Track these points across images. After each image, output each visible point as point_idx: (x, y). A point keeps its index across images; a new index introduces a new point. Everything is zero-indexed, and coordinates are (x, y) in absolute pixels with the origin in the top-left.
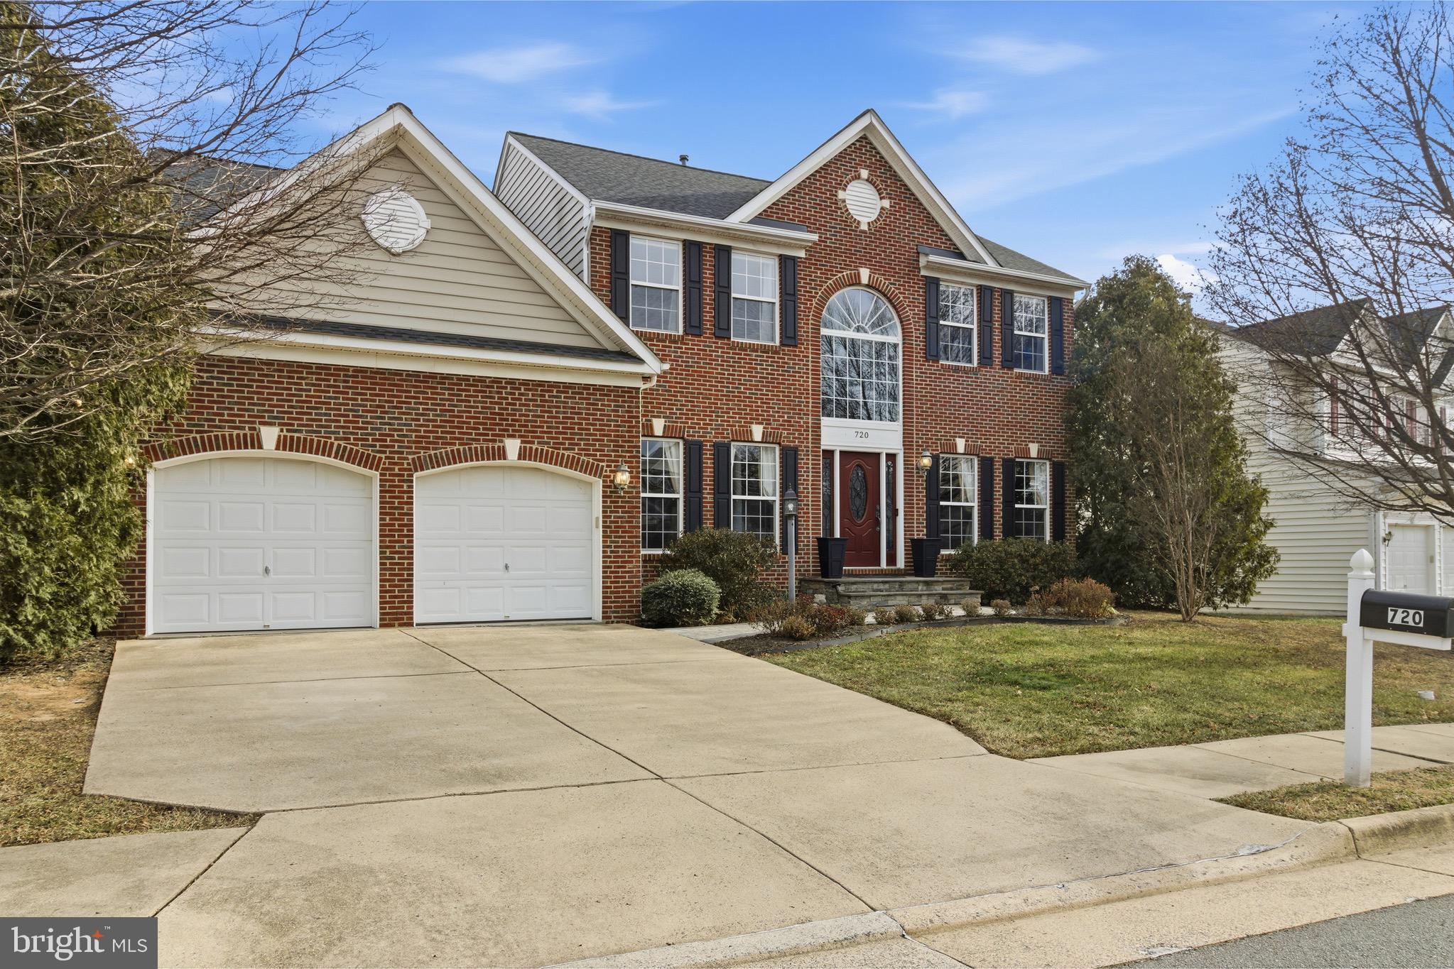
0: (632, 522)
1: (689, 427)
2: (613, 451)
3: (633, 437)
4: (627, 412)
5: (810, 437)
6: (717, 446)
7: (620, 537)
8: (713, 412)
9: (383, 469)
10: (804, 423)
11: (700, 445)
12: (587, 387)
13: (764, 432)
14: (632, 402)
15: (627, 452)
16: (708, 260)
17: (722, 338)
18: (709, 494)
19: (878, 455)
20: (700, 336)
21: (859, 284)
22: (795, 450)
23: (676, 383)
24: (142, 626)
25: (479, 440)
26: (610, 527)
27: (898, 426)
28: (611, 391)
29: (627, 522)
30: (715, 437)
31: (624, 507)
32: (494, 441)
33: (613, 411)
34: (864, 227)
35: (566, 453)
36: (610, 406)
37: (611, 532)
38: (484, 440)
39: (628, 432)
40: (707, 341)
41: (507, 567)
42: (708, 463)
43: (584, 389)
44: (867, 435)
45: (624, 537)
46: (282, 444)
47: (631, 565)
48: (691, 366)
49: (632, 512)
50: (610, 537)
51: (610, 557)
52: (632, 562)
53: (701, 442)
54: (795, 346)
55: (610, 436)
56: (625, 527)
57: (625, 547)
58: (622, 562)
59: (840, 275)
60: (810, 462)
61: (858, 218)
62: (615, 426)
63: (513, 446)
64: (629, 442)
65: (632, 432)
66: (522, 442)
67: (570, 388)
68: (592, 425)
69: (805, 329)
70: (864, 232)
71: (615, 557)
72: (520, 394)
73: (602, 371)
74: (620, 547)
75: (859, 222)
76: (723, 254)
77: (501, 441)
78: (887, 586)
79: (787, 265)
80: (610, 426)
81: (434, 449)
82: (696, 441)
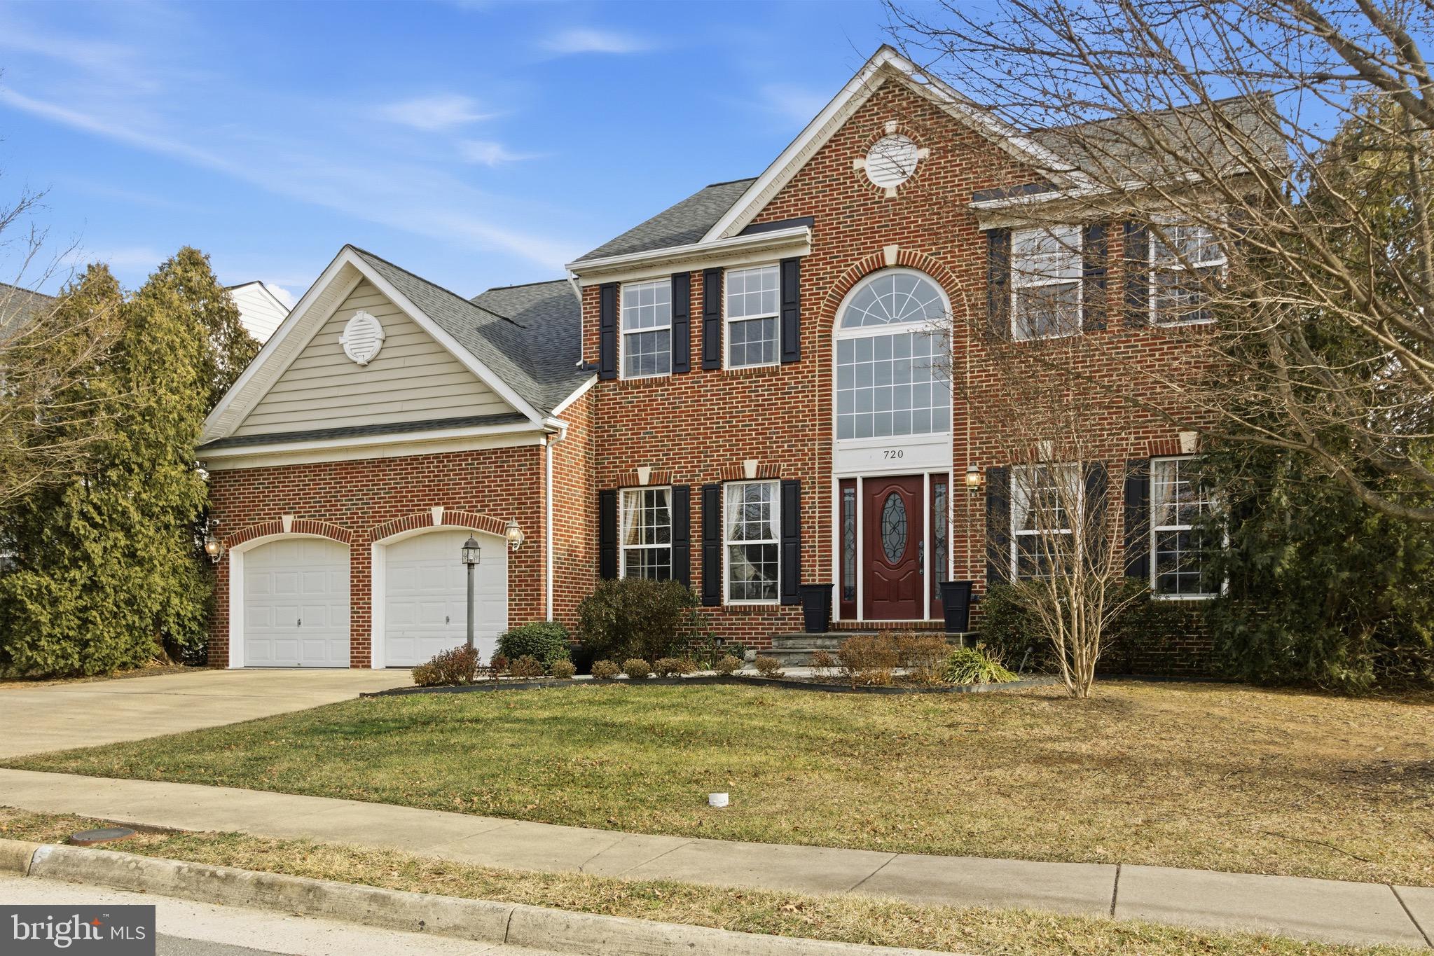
0: (533, 576)
1: (676, 472)
2: (517, 509)
3: (534, 493)
4: (529, 469)
5: (817, 466)
6: (705, 488)
7: (523, 590)
8: (701, 452)
9: (353, 541)
10: (809, 450)
11: (686, 490)
12: (495, 451)
13: (758, 467)
14: (533, 460)
15: (529, 508)
16: (697, 288)
17: (712, 370)
18: (697, 541)
19: (922, 476)
20: (687, 373)
21: (885, 267)
22: (797, 483)
23: (663, 427)
24: (226, 662)
25: (414, 510)
26: (515, 581)
27: (948, 436)
28: (515, 452)
29: (529, 576)
30: (703, 480)
31: (527, 561)
32: (425, 510)
33: (517, 470)
34: (891, 193)
35: (478, 515)
36: (514, 466)
37: (516, 586)
38: (418, 510)
39: (530, 489)
40: (697, 377)
41: (448, 620)
42: (696, 508)
43: (493, 453)
44: (901, 455)
45: (527, 590)
46: (296, 527)
47: (532, 617)
48: (678, 407)
49: (533, 566)
50: (515, 591)
51: (514, 610)
52: (533, 614)
53: (689, 486)
54: (799, 362)
55: (514, 494)
56: (527, 581)
57: (527, 600)
58: (525, 614)
59: (857, 263)
60: (817, 496)
61: (882, 185)
62: (519, 485)
63: (437, 512)
64: (531, 498)
65: (533, 488)
66: (446, 508)
67: (481, 454)
68: (499, 486)
69: (809, 339)
70: (892, 200)
71: (519, 610)
72: (444, 466)
73: (505, 434)
74: (523, 600)
75: (884, 190)
76: (714, 278)
77: (430, 510)
78: (835, 642)
79: (790, 268)
80: (514, 485)
81: (385, 521)
82: (683, 486)
